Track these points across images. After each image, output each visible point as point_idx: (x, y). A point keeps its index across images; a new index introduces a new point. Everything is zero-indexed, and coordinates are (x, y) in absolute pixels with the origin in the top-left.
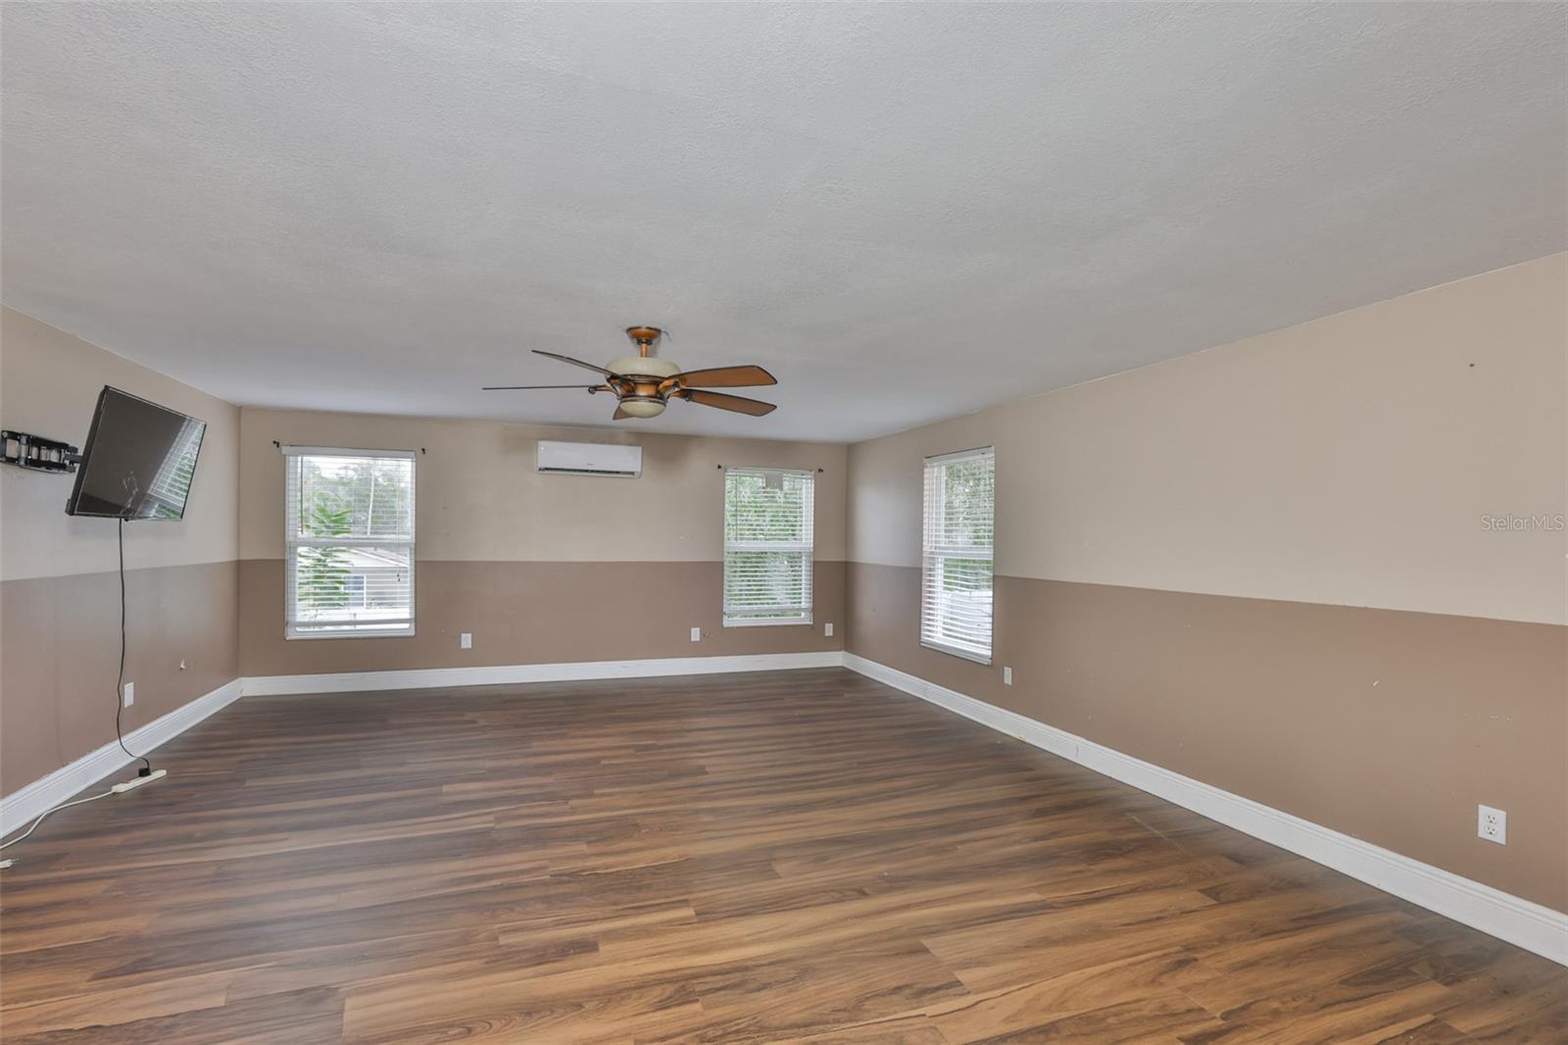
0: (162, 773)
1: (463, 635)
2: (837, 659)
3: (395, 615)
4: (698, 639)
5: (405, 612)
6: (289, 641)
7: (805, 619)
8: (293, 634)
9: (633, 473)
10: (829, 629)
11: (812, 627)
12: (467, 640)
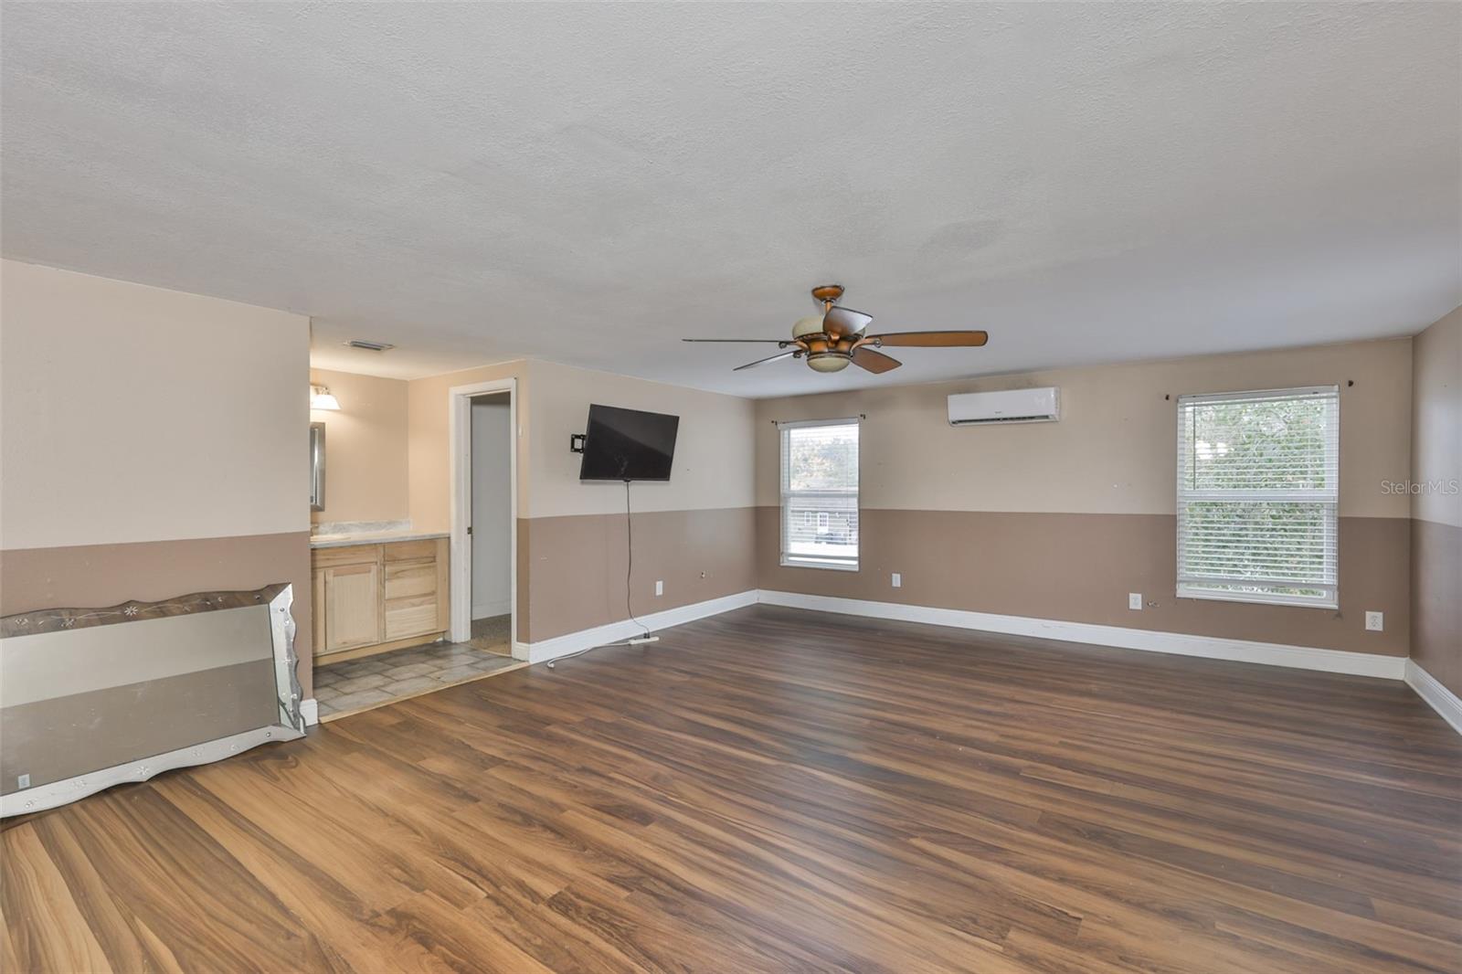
0: (657, 639)
1: (894, 575)
2: (1393, 668)
3: (845, 552)
4: (1140, 607)
5: (853, 551)
6: (783, 567)
7: (1327, 600)
8: (786, 561)
9: (1047, 417)
10: (1374, 621)
11: (1338, 614)
12: (896, 580)
